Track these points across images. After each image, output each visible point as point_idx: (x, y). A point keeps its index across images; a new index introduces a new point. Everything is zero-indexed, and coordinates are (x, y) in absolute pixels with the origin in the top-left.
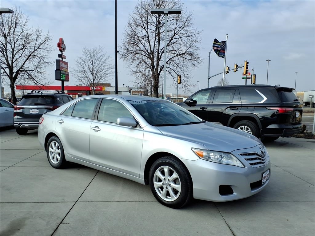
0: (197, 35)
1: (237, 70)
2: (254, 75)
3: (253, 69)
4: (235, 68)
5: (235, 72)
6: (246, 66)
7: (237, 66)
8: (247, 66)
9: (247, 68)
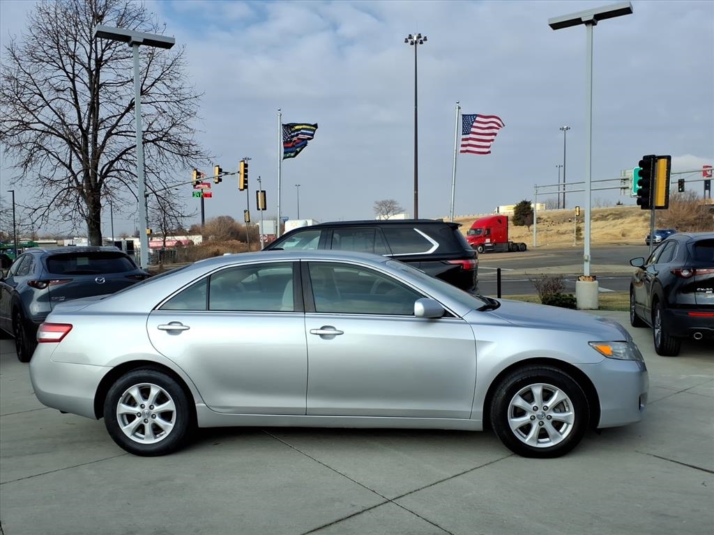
0: (192, 101)
1: (220, 180)
2: (262, 191)
3: (259, 180)
4: (217, 174)
5: (216, 183)
6: (242, 171)
7: (220, 170)
8: (246, 171)
9: (246, 176)
